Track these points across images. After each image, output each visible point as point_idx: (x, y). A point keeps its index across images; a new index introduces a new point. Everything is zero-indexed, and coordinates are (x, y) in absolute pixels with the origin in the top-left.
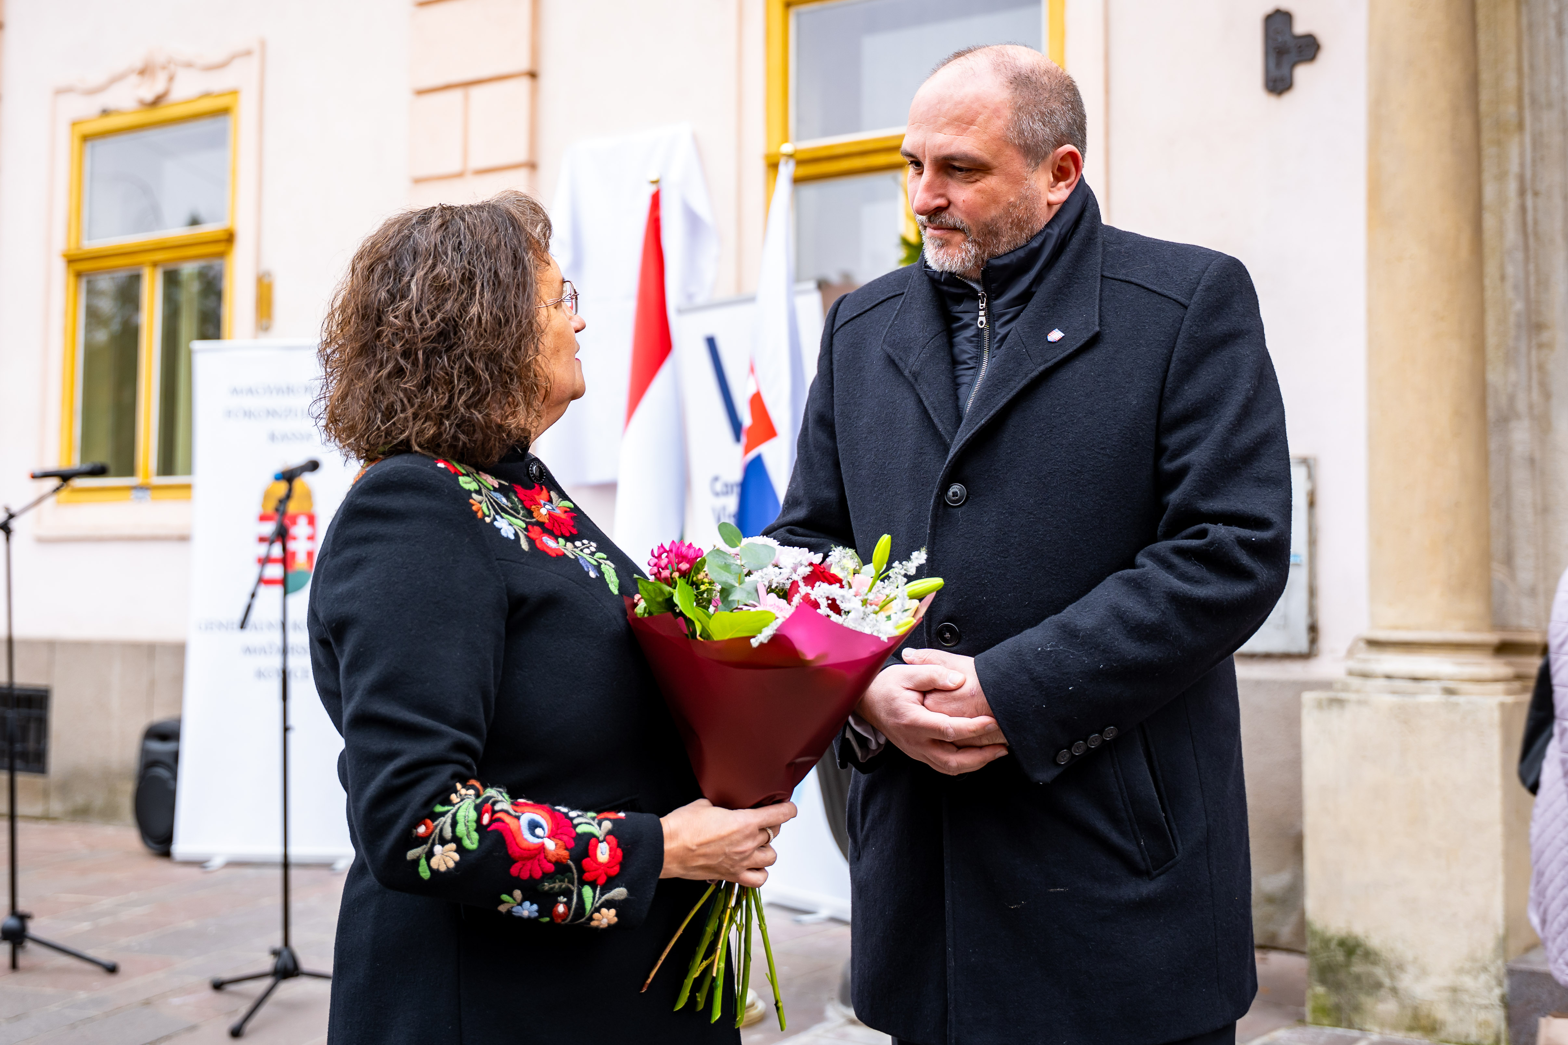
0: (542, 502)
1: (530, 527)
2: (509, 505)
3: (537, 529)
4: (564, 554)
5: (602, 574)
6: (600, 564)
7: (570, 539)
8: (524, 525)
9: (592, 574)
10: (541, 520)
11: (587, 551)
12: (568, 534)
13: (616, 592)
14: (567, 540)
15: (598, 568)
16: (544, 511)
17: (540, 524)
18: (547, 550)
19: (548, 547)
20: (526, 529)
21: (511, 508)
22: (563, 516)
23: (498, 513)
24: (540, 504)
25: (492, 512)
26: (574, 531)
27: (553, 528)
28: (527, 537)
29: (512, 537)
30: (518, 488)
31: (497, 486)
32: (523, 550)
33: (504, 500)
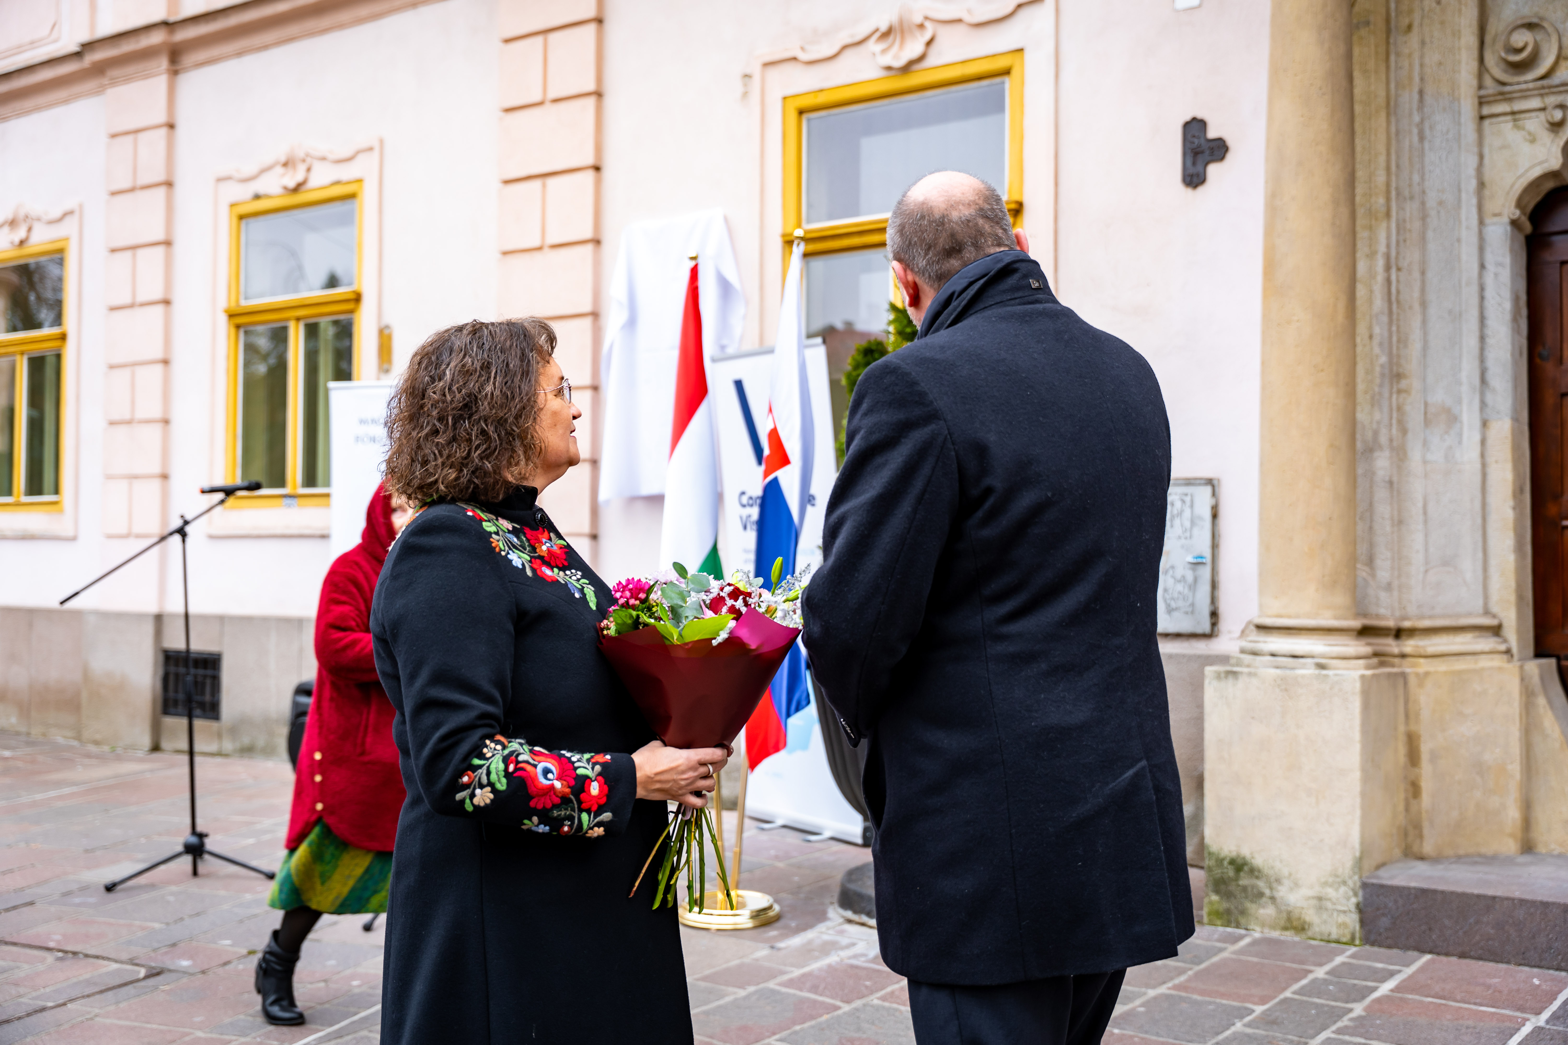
0: (544, 540)
1: (533, 560)
2: (519, 543)
3: (538, 561)
4: (557, 580)
5: (584, 595)
6: (583, 588)
7: (563, 569)
8: (529, 559)
9: (577, 595)
10: (542, 554)
11: (574, 578)
12: (561, 566)
13: (594, 608)
14: (560, 569)
15: (582, 590)
16: (544, 548)
17: (541, 558)
18: (545, 577)
19: (546, 575)
20: (530, 561)
21: (520, 546)
22: (558, 552)
23: (510, 549)
24: (542, 543)
25: (507, 548)
26: (566, 564)
27: (549, 561)
28: (531, 567)
29: (520, 567)
30: (527, 530)
31: (511, 529)
32: (528, 576)
33: (515, 540)
